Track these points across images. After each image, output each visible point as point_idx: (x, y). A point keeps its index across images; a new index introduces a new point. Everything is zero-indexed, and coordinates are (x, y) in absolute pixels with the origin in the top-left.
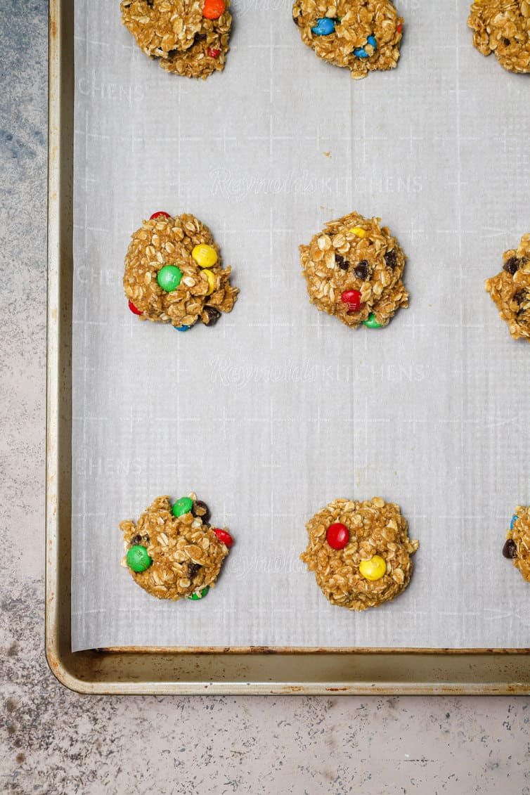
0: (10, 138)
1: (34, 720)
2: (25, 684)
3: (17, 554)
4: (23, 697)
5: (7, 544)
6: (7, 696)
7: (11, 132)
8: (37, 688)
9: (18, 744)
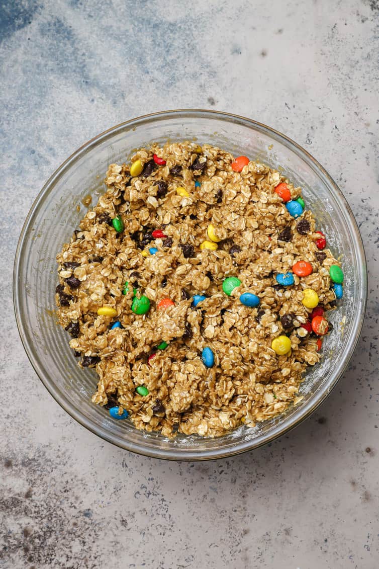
0: (33, 152)
1: (42, 543)
2: (36, 518)
3: (32, 427)
4: (35, 527)
5: (26, 421)
6: (24, 526)
7: (34, 148)
8: (45, 520)
9: (30, 559)
